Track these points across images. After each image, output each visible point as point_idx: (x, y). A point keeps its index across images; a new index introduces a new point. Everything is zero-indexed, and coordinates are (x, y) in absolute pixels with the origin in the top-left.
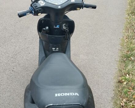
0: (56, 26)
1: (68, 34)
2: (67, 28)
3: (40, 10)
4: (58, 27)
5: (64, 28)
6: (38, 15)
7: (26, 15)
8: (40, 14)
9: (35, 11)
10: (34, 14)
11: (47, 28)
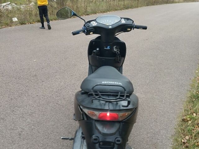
0: (106, 47)
1: (119, 56)
2: (118, 51)
3: (92, 29)
4: (108, 48)
5: (115, 50)
6: (90, 34)
7: (79, 33)
8: (92, 33)
9: (88, 30)
10: (87, 32)
11: (98, 49)
